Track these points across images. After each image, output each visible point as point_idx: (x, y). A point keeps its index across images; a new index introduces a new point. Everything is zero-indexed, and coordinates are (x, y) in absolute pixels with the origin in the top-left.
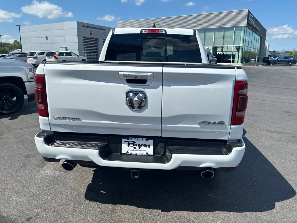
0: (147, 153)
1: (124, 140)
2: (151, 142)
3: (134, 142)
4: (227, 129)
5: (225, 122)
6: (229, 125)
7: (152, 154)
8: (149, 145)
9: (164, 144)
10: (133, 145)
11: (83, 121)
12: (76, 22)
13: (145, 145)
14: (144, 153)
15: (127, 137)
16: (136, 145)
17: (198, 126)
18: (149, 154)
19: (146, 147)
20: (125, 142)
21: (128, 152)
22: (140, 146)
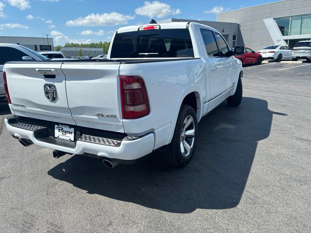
0: (70, 139)
2: (72, 130)
3: (62, 129)
4: (120, 122)
5: (116, 116)
6: (121, 119)
7: (73, 140)
8: (72, 132)
9: (80, 132)
10: (61, 131)
11: (27, 108)
12: (171, 19)
13: (69, 132)
14: (68, 139)
15: (58, 124)
16: (64, 131)
17: (97, 118)
18: (71, 140)
19: (70, 134)
20: (57, 128)
21: (58, 137)
22: (66, 132)
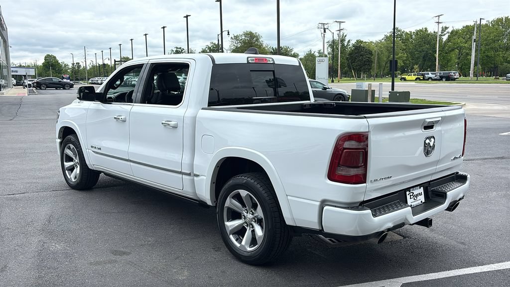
1: (408, 192)
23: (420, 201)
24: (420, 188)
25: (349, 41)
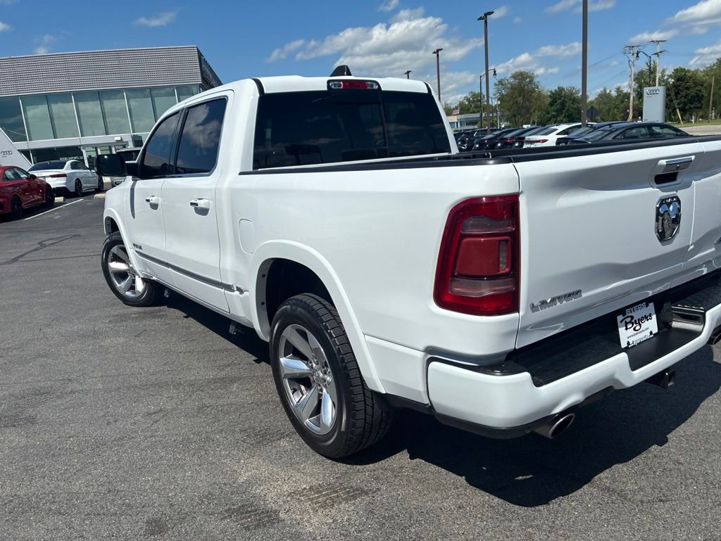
1: (620, 318)
2: (652, 307)
3: (632, 318)
7: (657, 330)
8: (650, 315)
10: (631, 325)
13: (646, 316)
15: (622, 311)
16: (636, 322)
17: (714, 249)
18: (653, 333)
19: (647, 320)
20: (621, 322)
21: (628, 343)
22: (639, 322)
23: (648, 331)
24: (647, 306)
25: (664, 71)
